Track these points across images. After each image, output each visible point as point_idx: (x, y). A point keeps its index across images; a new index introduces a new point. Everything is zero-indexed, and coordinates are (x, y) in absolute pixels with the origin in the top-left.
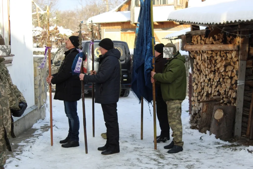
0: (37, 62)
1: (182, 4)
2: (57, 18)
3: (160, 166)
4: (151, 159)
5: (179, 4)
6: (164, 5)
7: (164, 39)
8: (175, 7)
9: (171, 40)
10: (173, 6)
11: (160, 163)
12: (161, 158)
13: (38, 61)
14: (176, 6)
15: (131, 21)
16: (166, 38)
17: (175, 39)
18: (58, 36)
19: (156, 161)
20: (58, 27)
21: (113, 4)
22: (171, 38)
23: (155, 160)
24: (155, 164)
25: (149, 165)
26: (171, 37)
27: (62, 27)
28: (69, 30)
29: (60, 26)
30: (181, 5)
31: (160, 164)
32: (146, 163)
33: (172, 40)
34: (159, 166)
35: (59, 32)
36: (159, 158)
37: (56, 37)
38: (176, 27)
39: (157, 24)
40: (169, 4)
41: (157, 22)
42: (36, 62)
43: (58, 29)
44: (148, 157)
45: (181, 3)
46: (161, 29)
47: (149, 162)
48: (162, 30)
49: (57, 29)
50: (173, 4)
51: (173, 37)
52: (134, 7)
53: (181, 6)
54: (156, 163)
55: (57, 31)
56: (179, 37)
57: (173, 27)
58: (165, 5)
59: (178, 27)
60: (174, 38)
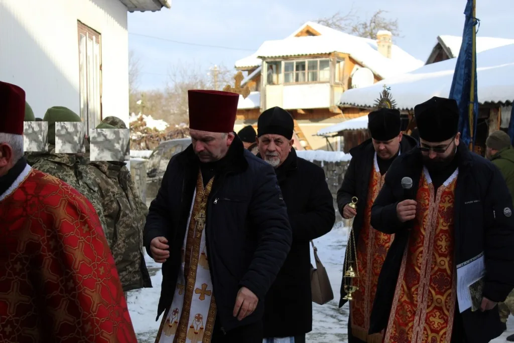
0: (136, 169)
1: (343, 80)
2: (142, 103)
3: (343, 325)
4: (327, 315)
5: (337, 81)
6: (314, 82)
7: (316, 136)
8: (332, 86)
9: (326, 137)
10: (328, 84)
11: (342, 321)
12: (341, 314)
13: (136, 167)
14: (333, 84)
15: (261, 107)
16: (319, 134)
17: (333, 136)
18: (142, 132)
19: (335, 318)
20: (144, 116)
21: (227, 81)
22: (328, 135)
23: (332, 316)
24: (334, 323)
25: (325, 323)
26: (327, 133)
27: (150, 116)
28: (161, 121)
29: (147, 115)
30: (341, 82)
31: (341, 323)
32: (321, 321)
33: (329, 138)
34: (341, 324)
35: (145, 125)
36: (339, 314)
37: (139, 133)
38: (332, 118)
39: (302, 112)
40: (322, 80)
41: (304, 110)
42: (134, 168)
43: (144, 120)
44: (321, 312)
45: (341, 79)
46: (308, 121)
47: (324, 319)
48: (310, 122)
49: (141, 119)
50: (328, 80)
51: (330, 133)
52: (265, 86)
53: (341, 85)
54: (335, 320)
55: (143, 122)
56: (340, 133)
57: (329, 117)
58: (316, 83)
59: (335, 117)
60: (331, 135)
